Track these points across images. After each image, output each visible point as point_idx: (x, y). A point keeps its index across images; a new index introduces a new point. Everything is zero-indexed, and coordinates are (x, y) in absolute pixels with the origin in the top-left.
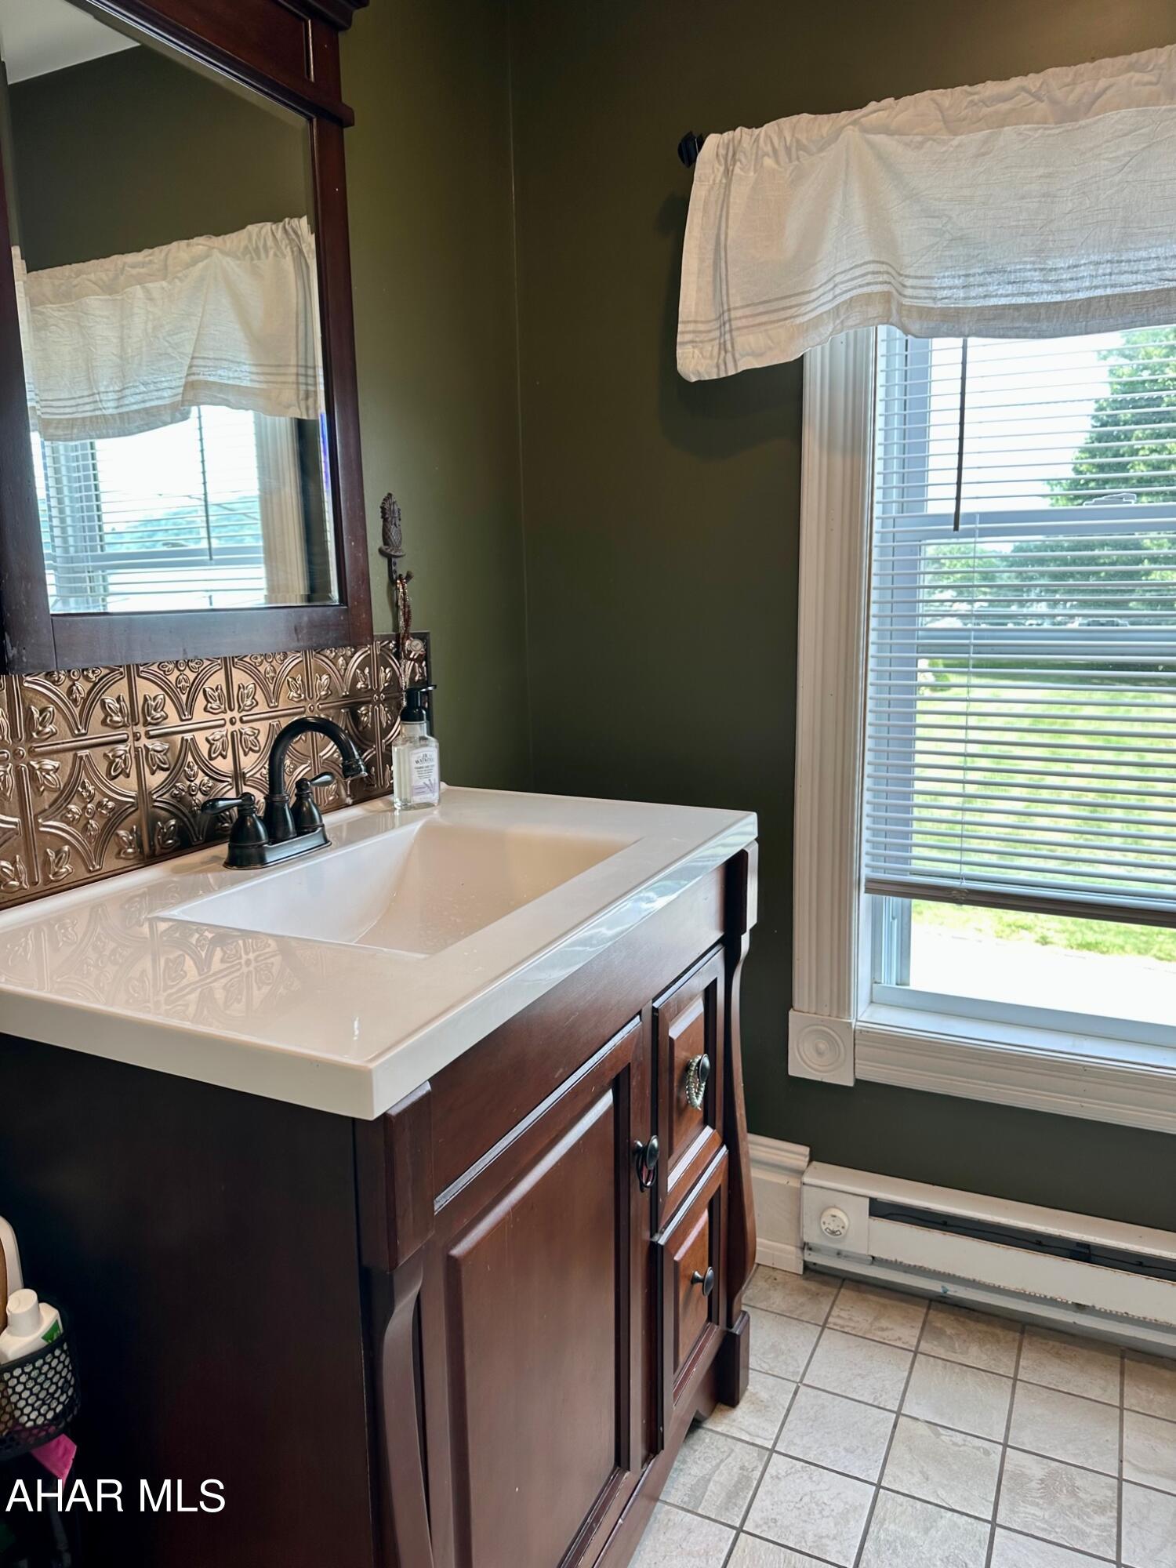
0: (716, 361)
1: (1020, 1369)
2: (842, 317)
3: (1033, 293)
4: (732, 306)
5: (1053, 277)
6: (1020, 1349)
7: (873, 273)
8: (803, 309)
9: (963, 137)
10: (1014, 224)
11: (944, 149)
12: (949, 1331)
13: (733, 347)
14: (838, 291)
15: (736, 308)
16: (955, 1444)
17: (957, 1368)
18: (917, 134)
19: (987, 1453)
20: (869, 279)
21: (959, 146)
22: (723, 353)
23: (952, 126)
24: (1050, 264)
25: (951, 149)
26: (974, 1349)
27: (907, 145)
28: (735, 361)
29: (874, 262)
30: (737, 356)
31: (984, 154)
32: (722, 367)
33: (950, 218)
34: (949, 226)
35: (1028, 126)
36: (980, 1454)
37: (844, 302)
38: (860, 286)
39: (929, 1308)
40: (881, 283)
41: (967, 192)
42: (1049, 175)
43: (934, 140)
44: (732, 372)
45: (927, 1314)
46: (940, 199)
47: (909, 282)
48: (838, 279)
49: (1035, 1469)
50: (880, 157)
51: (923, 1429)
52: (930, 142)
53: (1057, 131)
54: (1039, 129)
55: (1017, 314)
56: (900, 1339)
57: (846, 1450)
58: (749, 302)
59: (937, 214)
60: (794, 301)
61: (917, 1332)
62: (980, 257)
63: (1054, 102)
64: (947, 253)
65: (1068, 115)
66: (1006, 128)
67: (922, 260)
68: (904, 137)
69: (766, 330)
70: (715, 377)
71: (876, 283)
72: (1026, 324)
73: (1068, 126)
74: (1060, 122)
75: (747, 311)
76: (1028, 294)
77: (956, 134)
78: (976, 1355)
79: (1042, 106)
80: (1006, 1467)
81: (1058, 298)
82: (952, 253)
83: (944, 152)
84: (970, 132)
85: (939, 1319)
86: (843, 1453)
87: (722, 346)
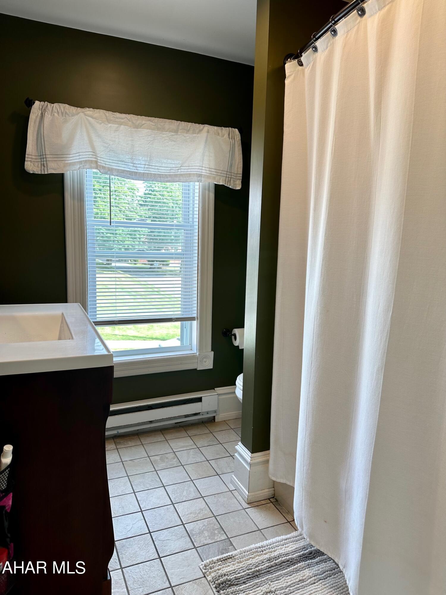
0: (40, 169)
1: (142, 442)
2: (83, 165)
3: (131, 169)
4: (46, 154)
5: (135, 165)
6: (139, 438)
7: (92, 155)
8: (68, 159)
9: (111, 124)
10: (126, 150)
11: (106, 126)
12: (121, 442)
13: (47, 166)
14: (81, 157)
15: (48, 155)
16: (138, 461)
17: (129, 448)
18: (100, 120)
19: (146, 460)
20: (91, 156)
21: (111, 126)
22: (43, 167)
23: (109, 121)
24: (134, 162)
25: (108, 127)
26: (130, 443)
27: (98, 122)
28: (47, 170)
29: (92, 152)
30: (48, 169)
31: (117, 131)
32: (43, 171)
33: (110, 145)
34: (109, 147)
35: (128, 127)
36: (145, 460)
37: (84, 161)
38: (89, 158)
39: (113, 439)
40: (94, 158)
41: (114, 139)
42: (132, 140)
43: (104, 123)
44: (46, 173)
45: (114, 441)
46: (107, 139)
47: (99, 158)
48: (81, 154)
49: (157, 458)
50: (90, 123)
51: (130, 462)
52: (103, 124)
53: (133, 130)
54: (129, 128)
55: (127, 173)
56: (111, 448)
57: (115, 473)
58: (51, 154)
59: (106, 143)
60: (65, 156)
61: (114, 445)
62: (118, 157)
63: (133, 123)
64: (108, 153)
65: (137, 127)
66: (122, 126)
67: (102, 153)
68: (97, 120)
69: (57, 163)
70: (40, 173)
71: (93, 158)
72: (129, 176)
73: (136, 129)
74: (134, 128)
75: (51, 156)
76: (129, 169)
77: (109, 123)
78: (130, 444)
79: (130, 123)
80: (151, 460)
81: (137, 171)
82: (110, 153)
83: (107, 127)
84: (113, 124)
85: (118, 440)
87: (42, 165)
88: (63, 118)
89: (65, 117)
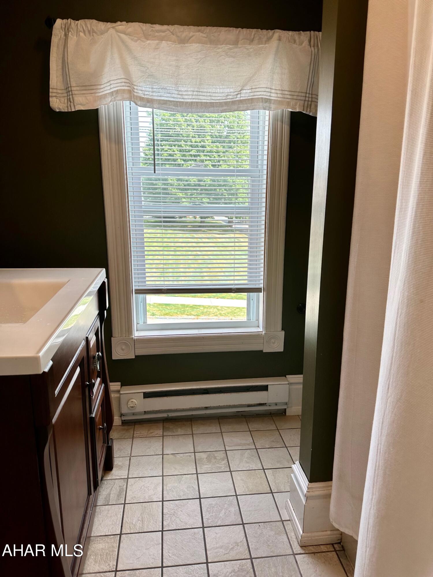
0: (66, 105)
1: (193, 431)
2: (115, 96)
3: (176, 98)
4: (72, 85)
5: (180, 93)
6: (192, 425)
7: (125, 82)
8: (98, 91)
9: (150, 41)
10: (168, 74)
11: (144, 44)
12: (171, 427)
13: (73, 101)
14: (112, 86)
15: (73, 87)
16: (181, 457)
17: (176, 436)
18: (135, 37)
19: (190, 456)
20: (123, 84)
21: (149, 44)
22: (69, 103)
23: (147, 37)
24: (180, 89)
25: (147, 44)
26: (179, 430)
27: (132, 40)
28: (74, 106)
29: (124, 78)
30: (75, 104)
31: (157, 49)
32: (69, 108)
33: (148, 68)
34: (148, 71)
35: (171, 42)
36: (189, 457)
37: (115, 91)
38: (120, 86)
39: (163, 423)
40: (128, 86)
41: (152, 60)
42: (177, 60)
43: (141, 40)
44: (73, 110)
45: (163, 425)
46: (144, 61)
47: (135, 87)
48: (112, 82)
49: (204, 456)
50: (123, 42)
51: (171, 456)
52: (139, 41)
53: (179, 46)
54: (173, 44)
55: (170, 104)
56: (157, 434)
57: (150, 470)
58: (78, 85)
59: (143, 66)
60: (94, 87)
61: (162, 431)
62: (158, 83)
63: (178, 36)
64: (147, 80)
65: (183, 41)
66: (164, 42)
67: (139, 80)
68: (131, 37)
69: (85, 96)
70: (66, 111)
71: (126, 86)
72: (173, 107)
73: (183, 45)
74: (179, 43)
75: (78, 88)
76: (174, 98)
77: (148, 39)
78: (180, 431)
79: (174, 36)
80: (196, 458)
81: (183, 100)
82: (149, 80)
83: (144, 45)
84: (152, 40)
85: (167, 425)
86: (150, 471)
87: (69, 100)
88: (91, 38)
89: (92, 37)
